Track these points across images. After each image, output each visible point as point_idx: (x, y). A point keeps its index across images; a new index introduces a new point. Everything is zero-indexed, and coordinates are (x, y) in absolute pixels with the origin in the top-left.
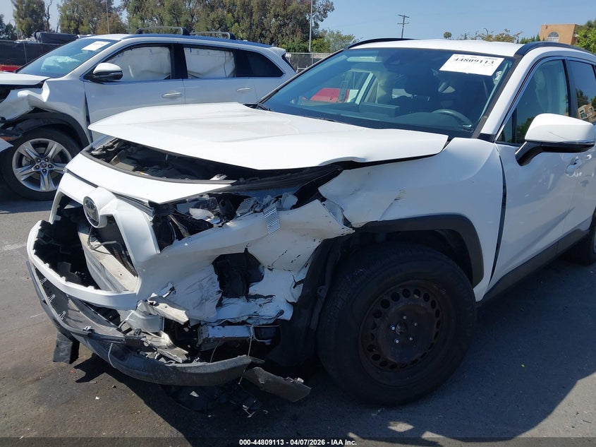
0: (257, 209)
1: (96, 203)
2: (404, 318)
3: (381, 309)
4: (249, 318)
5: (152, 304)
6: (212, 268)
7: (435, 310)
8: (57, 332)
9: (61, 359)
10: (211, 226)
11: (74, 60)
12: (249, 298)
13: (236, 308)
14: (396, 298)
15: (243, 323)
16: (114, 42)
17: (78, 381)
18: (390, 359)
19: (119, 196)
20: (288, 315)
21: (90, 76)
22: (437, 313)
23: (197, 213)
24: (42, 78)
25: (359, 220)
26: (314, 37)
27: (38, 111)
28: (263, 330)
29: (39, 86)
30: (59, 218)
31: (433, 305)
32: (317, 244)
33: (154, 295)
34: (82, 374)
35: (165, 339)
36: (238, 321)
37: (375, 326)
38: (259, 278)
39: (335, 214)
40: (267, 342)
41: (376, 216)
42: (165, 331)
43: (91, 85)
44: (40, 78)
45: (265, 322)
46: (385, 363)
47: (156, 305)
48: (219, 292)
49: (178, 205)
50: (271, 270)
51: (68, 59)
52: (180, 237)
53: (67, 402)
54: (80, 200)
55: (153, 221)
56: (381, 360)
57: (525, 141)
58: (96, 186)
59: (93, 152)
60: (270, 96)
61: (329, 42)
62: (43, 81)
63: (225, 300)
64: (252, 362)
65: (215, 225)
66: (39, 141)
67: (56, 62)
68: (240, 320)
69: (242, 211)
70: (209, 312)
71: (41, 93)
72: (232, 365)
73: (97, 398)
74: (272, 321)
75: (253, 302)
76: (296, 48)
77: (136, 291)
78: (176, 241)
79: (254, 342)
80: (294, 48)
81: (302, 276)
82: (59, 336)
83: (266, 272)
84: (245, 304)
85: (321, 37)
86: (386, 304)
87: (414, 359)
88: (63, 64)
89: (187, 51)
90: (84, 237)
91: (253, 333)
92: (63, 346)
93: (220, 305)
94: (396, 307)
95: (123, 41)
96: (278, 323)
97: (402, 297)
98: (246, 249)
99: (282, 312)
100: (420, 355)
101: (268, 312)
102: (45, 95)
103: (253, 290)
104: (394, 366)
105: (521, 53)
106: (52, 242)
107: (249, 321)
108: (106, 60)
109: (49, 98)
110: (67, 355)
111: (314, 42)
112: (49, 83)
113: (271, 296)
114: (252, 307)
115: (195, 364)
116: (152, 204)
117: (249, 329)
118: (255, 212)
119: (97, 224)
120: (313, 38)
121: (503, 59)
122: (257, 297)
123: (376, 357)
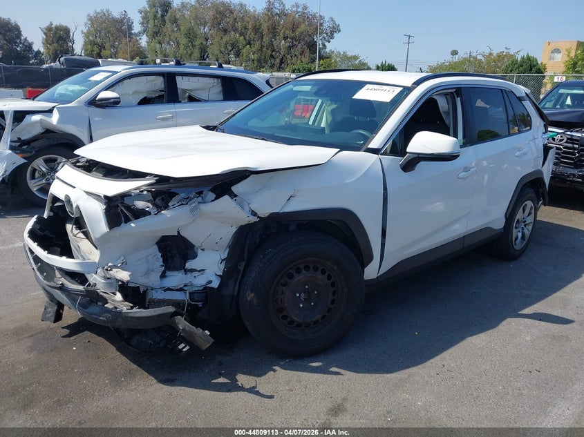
0: (183, 203)
1: (72, 200)
2: (307, 287)
3: (288, 280)
4: (185, 286)
5: (107, 270)
6: (156, 248)
7: (330, 282)
8: (46, 299)
9: (48, 319)
10: (150, 213)
11: (83, 88)
12: (186, 271)
13: (176, 279)
14: (299, 271)
15: (181, 290)
16: (115, 73)
17: (62, 337)
18: (296, 319)
19: (88, 193)
20: (216, 284)
21: (94, 103)
22: (333, 285)
23: (140, 204)
24: (53, 105)
25: (264, 211)
26: (321, 58)
27: (49, 132)
28: (196, 295)
29: (50, 111)
30: (52, 214)
31: (329, 278)
32: (234, 229)
33: (110, 264)
34: (67, 332)
35: (119, 297)
36: (177, 288)
37: (283, 293)
38: (195, 256)
39: (242, 207)
40: (200, 304)
41: (277, 209)
42: (119, 291)
43: (94, 109)
44: (52, 105)
45: (197, 289)
46: (292, 322)
47: (110, 270)
48: (163, 266)
49: (125, 198)
50: (203, 250)
51: (77, 88)
52: (127, 220)
53: (52, 351)
54: (62, 198)
55: (106, 209)
56: (289, 320)
57: (407, 153)
58: (74, 187)
59: (78, 164)
60: (228, 119)
61: (335, 61)
62: (54, 107)
63: (168, 273)
64: (175, 312)
65: (152, 213)
66: (50, 158)
67: (67, 90)
68: (179, 288)
69: (173, 204)
70: (153, 280)
71: (51, 117)
72: (162, 312)
73: (74, 348)
74: (202, 288)
75: (189, 275)
76: (301, 69)
77: (97, 261)
78: (123, 224)
79: (189, 305)
80: (299, 69)
81: (225, 255)
82: (47, 302)
83: (200, 252)
84: (184, 276)
85: (328, 58)
86: (291, 277)
87: (315, 319)
88: (72, 91)
89: (178, 79)
90: (69, 227)
91: (188, 298)
92: (49, 310)
93: (163, 276)
94: (298, 278)
95: (122, 72)
96: (207, 290)
97: (303, 271)
98: (179, 232)
99: (210, 282)
100: (320, 316)
101: (200, 281)
102: (54, 119)
103: (189, 265)
104: (299, 325)
105: (418, 83)
106: (47, 233)
107: (185, 288)
108: (107, 88)
109: (59, 121)
110: (51, 316)
111: (322, 62)
112: (58, 109)
113: (203, 270)
114: (188, 278)
115: (135, 310)
116: (106, 197)
117: (186, 294)
118: (182, 204)
119: (73, 214)
120: (320, 60)
121: (402, 88)
122: (192, 270)
123: (285, 317)
